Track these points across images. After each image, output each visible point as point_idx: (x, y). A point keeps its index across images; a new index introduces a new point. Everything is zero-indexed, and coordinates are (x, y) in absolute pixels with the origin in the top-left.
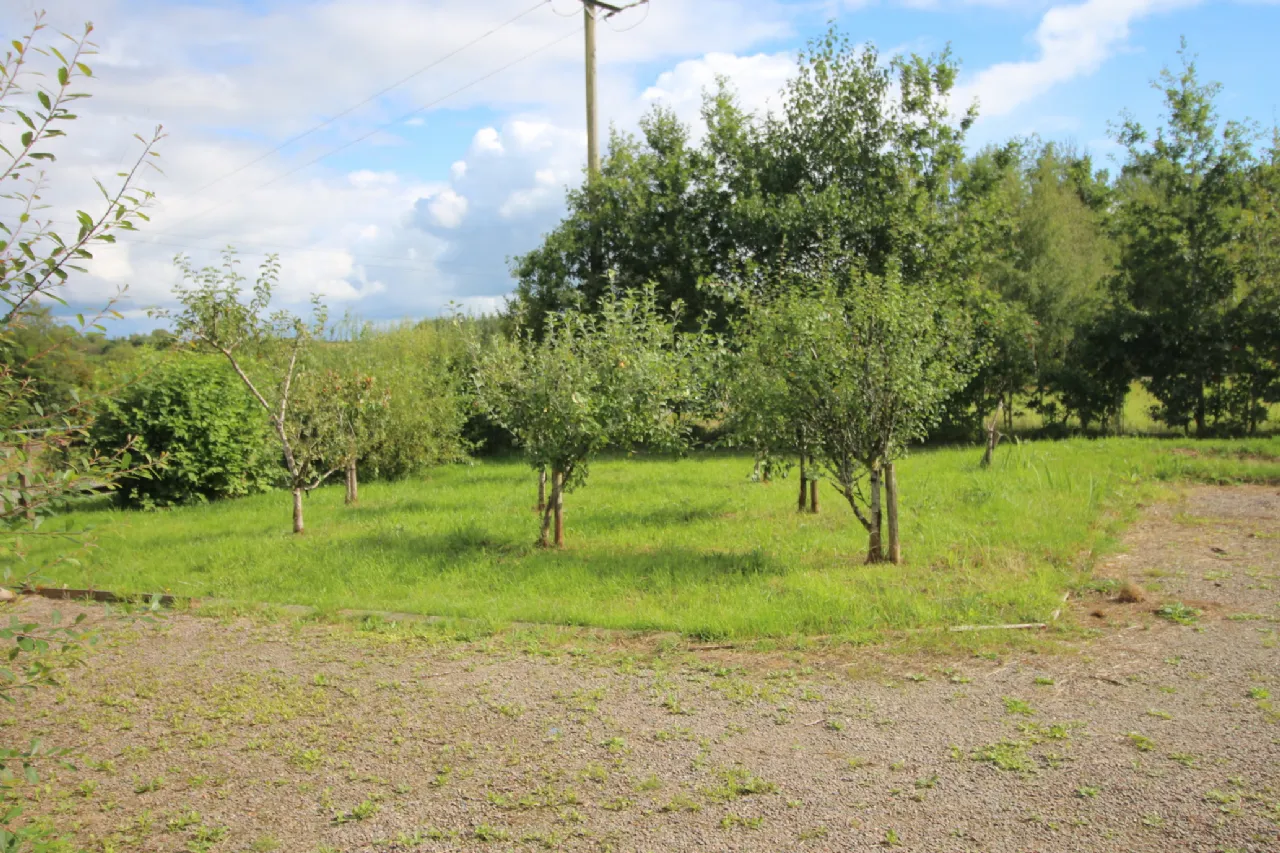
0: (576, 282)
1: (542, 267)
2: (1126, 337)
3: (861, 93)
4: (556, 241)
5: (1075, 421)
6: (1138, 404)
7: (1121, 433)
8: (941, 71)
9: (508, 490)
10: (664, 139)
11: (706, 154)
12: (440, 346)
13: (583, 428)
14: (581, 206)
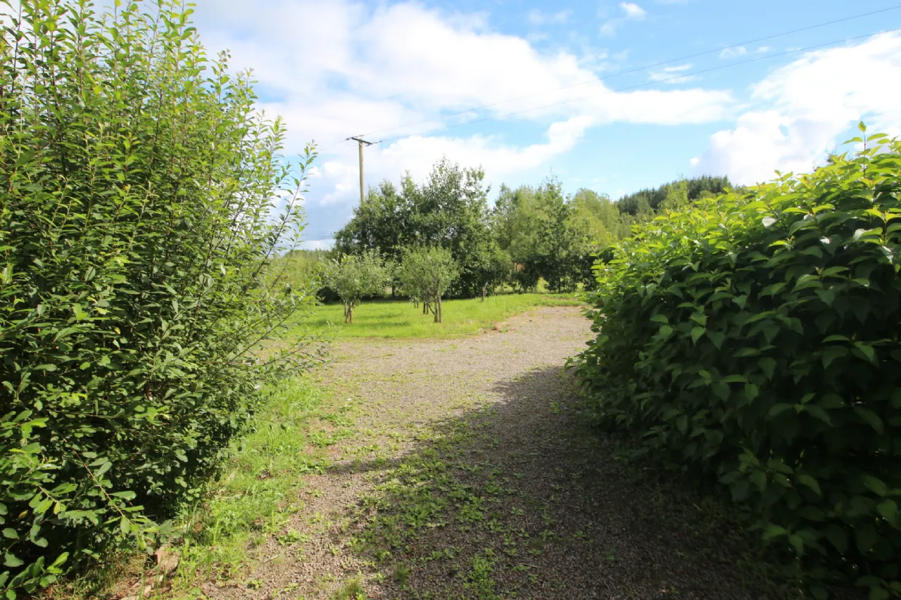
0: (356, 241)
1: (344, 235)
2: (536, 262)
3: (453, 180)
4: (350, 226)
5: (522, 289)
6: (542, 283)
7: (536, 292)
8: (479, 173)
9: (334, 312)
10: (388, 192)
11: (402, 197)
12: (307, 264)
13: (358, 289)
14: (358, 214)
